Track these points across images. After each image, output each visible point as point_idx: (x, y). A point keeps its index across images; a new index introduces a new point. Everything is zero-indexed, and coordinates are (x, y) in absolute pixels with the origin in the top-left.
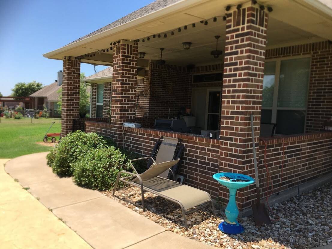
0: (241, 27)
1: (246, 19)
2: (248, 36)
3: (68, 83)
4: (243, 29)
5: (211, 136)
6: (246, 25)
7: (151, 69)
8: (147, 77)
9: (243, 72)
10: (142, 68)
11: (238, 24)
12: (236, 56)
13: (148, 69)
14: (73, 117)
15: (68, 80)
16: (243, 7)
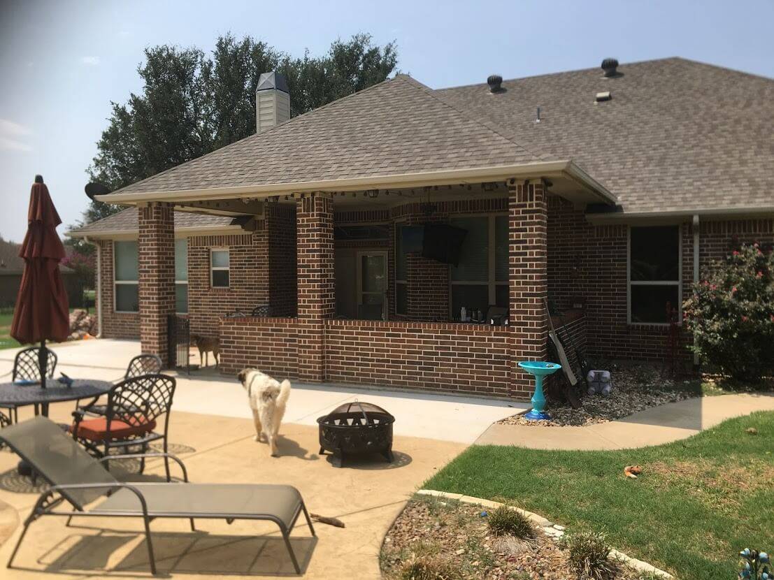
0: (528, 203)
1: (534, 196)
2: (538, 214)
3: (158, 249)
4: (531, 205)
5: (492, 323)
6: (534, 202)
7: (269, 218)
8: (260, 233)
9: (535, 251)
10: (252, 216)
11: (525, 199)
12: (524, 233)
13: (262, 217)
14: (168, 311)
15: (158, 245)
16: (530, 183)
